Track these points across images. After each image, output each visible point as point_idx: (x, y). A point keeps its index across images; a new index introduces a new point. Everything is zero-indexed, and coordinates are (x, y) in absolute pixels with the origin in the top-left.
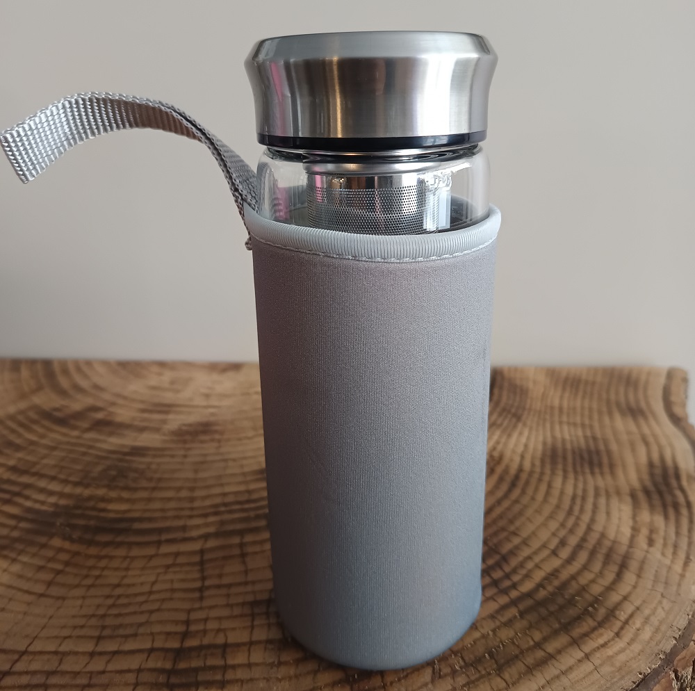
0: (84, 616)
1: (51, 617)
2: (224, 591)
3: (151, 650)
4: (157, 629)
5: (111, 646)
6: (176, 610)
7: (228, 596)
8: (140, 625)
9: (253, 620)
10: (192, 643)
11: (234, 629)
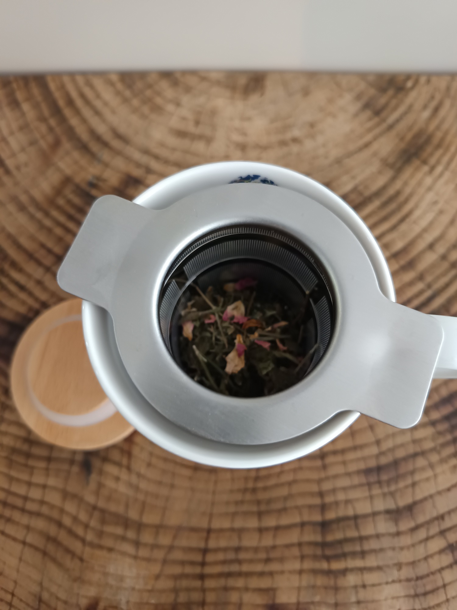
0: (239, 490)
1: (214, 493)
2: (339, 458)
3: (303, 525)
4: (300, 502)
5: (270, 522)
6: (308, 481)
7: (344, 463)
8: (286, 498)
9: (370, 489)
10: (331, 515)
11: (357, 500)
